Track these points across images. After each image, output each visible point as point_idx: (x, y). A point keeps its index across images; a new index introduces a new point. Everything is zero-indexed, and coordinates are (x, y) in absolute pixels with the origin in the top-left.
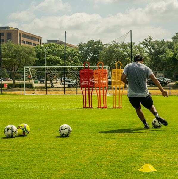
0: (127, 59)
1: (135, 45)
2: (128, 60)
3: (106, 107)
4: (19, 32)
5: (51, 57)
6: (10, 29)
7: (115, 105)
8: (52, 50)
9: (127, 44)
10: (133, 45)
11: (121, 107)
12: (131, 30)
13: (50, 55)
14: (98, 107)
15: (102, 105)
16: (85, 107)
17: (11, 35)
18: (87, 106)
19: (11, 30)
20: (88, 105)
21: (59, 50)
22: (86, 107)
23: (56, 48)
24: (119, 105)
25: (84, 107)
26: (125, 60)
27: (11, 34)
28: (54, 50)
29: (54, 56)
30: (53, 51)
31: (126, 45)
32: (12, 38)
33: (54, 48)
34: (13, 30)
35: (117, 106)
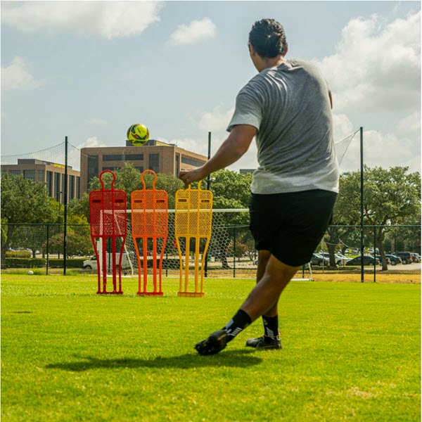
0: (388, 204)
1: (407, 173)
2: (389, 206)
3: (161, 293)
4: (176, 151)
5: (221, 202)
6: (158, 145)
7: (186, 289)
8: (224, 187)
9: (389, 171)
10: (403, 173)
11: (201, 294)
12: (361, 128)
13: (219, 197)
14: (139, 293)
15: (150, 289)
16: (102, 292)
17: (157, 158)
18: (107, 290)
19: (158, 147)
20: (110, 288)
21: (240, 186)
22: (105, 292)
23: (234, 181)
24: (196, 289)
25: (99, 292)
26: (382, 206)
27: (158, 155)
28: (228, 186)
29: (229, 199)
30: (227, 188)
31: (387, 175)
32: (160, 164)
33: (228, 181)
34: (162, 147)
35: (191, 290)
